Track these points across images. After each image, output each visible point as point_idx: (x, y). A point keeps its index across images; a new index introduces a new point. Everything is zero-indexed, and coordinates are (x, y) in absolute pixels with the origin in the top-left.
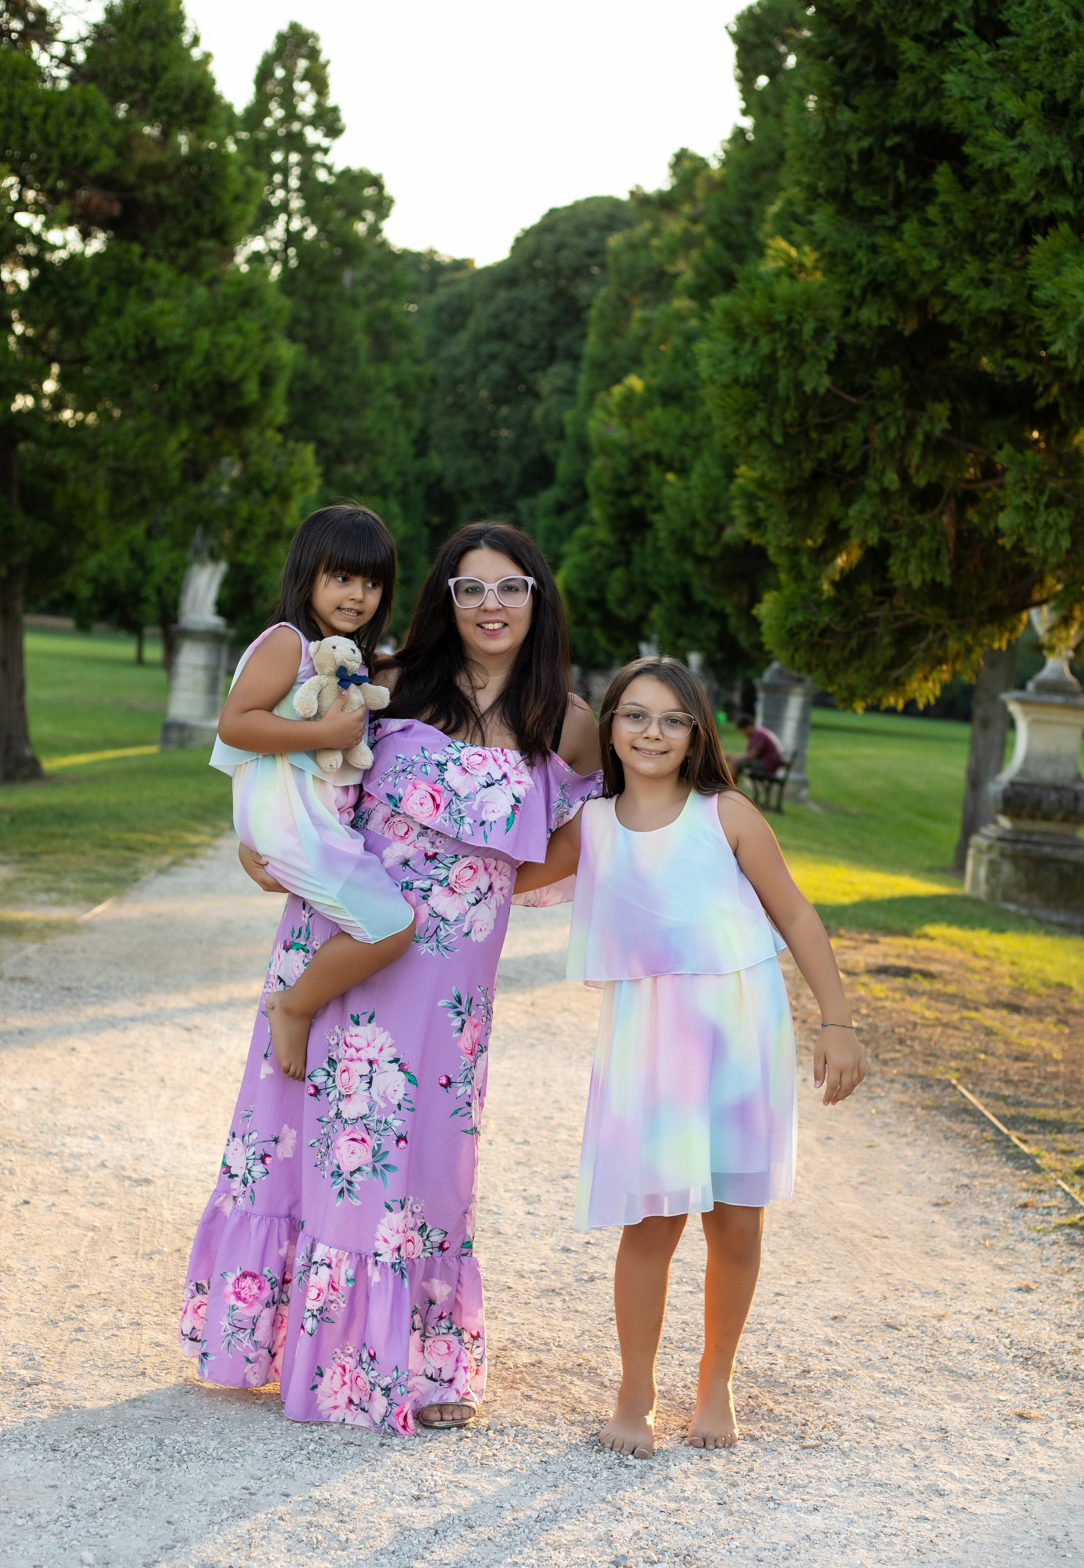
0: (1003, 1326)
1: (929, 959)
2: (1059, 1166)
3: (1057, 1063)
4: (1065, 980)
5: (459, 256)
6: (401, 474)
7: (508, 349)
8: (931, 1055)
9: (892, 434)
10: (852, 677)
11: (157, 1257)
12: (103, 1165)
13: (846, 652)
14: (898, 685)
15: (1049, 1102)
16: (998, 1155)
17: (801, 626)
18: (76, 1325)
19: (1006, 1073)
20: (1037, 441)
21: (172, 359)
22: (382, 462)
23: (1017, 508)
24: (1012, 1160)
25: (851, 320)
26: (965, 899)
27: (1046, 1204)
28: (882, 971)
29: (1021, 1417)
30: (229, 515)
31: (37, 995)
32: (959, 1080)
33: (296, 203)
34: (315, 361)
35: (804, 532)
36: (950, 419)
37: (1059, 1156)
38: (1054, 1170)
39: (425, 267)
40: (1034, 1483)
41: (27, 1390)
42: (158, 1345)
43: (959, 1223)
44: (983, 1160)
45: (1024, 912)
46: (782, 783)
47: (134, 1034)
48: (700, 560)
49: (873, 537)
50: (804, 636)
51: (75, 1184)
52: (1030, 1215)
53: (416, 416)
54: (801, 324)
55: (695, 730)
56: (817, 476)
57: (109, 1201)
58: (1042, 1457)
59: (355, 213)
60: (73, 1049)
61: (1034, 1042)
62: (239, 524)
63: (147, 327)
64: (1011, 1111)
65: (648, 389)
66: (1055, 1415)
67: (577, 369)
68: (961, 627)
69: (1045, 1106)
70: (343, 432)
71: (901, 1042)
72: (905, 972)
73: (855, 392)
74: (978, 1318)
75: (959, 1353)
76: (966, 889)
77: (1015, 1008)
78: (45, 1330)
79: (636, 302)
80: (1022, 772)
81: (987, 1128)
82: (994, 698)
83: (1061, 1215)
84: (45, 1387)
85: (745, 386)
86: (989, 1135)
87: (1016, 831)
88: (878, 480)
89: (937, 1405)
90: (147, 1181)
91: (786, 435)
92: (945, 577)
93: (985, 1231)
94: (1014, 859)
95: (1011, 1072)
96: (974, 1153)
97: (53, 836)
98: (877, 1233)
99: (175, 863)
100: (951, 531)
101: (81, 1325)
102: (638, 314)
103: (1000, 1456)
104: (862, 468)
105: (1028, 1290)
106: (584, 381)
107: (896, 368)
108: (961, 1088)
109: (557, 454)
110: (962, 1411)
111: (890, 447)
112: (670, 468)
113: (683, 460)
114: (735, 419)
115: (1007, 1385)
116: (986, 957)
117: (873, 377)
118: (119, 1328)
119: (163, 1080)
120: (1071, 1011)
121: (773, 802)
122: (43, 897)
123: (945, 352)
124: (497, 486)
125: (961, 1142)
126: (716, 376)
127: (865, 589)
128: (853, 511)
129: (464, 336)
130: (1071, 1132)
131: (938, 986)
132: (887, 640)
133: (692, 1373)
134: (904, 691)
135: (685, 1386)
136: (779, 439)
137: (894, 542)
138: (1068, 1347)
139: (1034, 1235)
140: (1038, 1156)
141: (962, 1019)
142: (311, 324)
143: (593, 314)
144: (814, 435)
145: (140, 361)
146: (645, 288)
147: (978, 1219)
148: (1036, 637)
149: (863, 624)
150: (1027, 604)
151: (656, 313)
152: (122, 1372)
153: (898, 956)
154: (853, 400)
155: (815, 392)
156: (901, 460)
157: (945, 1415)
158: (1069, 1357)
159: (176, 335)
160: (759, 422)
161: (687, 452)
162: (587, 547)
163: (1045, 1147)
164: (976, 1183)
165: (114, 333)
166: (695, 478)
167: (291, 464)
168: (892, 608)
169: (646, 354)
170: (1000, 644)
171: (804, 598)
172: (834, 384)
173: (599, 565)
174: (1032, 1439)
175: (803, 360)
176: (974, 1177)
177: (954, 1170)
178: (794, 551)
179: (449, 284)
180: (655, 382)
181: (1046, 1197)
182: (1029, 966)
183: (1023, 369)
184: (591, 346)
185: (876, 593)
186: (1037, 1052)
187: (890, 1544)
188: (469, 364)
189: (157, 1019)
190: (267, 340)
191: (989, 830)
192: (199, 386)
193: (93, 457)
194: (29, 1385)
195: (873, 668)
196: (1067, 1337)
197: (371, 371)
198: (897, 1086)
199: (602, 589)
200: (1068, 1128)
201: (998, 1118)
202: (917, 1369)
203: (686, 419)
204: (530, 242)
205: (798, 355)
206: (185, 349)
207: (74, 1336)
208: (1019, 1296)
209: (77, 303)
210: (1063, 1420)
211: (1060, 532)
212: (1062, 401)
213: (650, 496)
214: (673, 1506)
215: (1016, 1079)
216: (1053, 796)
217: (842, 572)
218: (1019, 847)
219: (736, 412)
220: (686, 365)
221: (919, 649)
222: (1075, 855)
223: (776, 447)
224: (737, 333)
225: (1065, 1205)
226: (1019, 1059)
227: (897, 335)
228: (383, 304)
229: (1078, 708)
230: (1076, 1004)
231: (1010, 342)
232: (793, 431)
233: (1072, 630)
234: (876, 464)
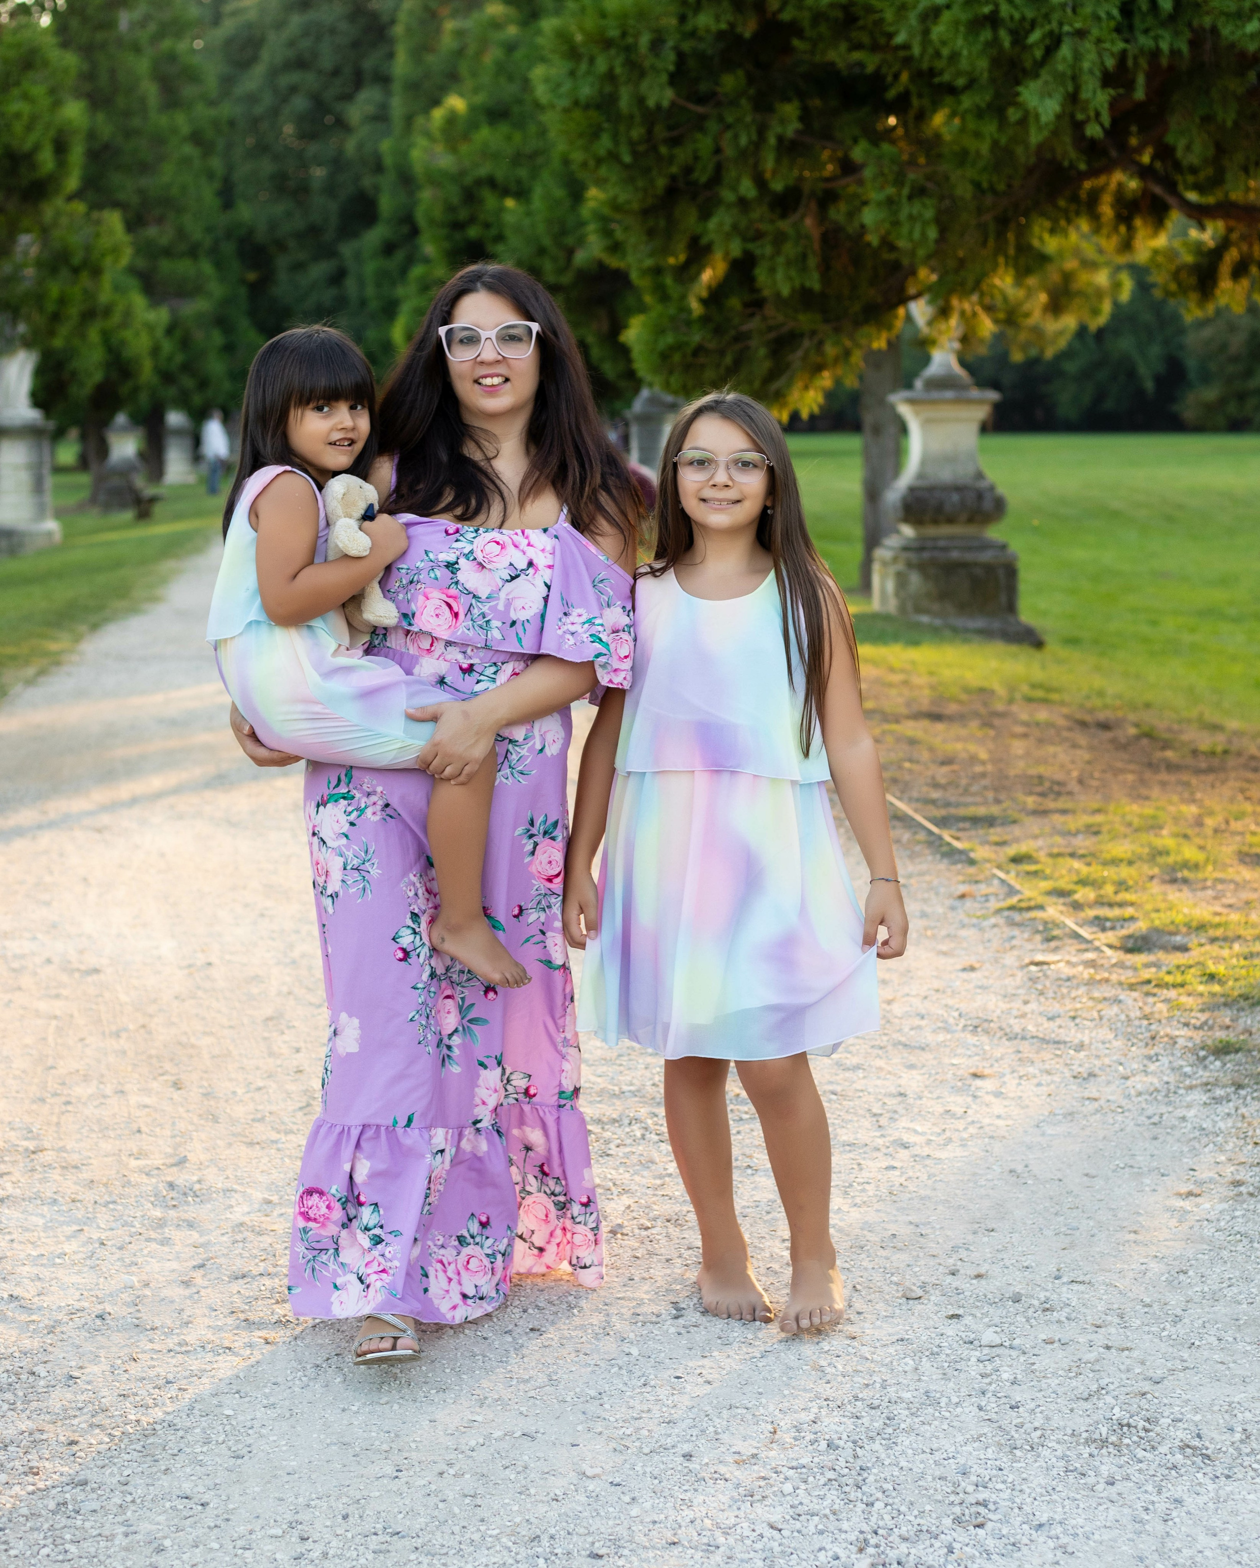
0: (950, 1002)
2: (993, 856)
3: (983, 763)
4: (986, 684)
6: (209, 230)
7: (309, 80)
9: (743, 140)
11: (124, 1035)
12: (49, 961)
13: (723, 369)
14: (780, 397)
15: (980, 799)
16: (932, 854)
17: (673, 348)
18: (64, 1099)
19: (933, 778)
20: (894, 128)
22: (187, 220)
23: (879, 204)
24: (946, 856)
25: (689, 27)
26: (875, 616)
27: (984, 893)
29: (975, 1076)
30: (39, 298)
34: (100, 117)
35: (665, 251)
36: (801, 119)
37: (994, 848)
38: (988, 861)
40: (992, 1128)
41: (33, 1156)
42: (146, 1106)
44: (918, 860)
45: (938, 622)
47: (46, 839)
49: (736, 249)
50: (677, 358)
51: (26, 981)
52: (969, 904)
53: (216, 163)
54: (637, 36)
55: (772, 470)
56: (672, 192)
57: (64, 992)
58: (998, 1107)
61: (959, 746)
62: (50, 307)
64: (943, 812)
65: (472, 109)
66: (1008, 1071)
67: (388, 93)
68: (837, 330)
69: (976, 804)
70: (141, 192)
73: (701, 100)
74: (926, 998)
75: (912, 1029)
76: (875, 605)
77: (936, 717)
78: (34, 1107)
79: (445, 11)
80: (920, 476)
81: (920, 830)
82: (882, 402)
83: (999, 900)
84: (50, 1153)
85: (587, 108)
86: (922, 836)
87: (920, 538)
88: (734, 189)
89: (895, 1075)
90: (96, 971)
91: (635, 154)
92: (814, 282)
93: (926, 923)
94: (922, 567)
95: (939, 777)
96: (908, 855)
99: (42, 672)
100: (816, 234)
101: (68, 1099)
102: (450, 25)
103: (960, 1111)
104: (716, 179)
105: (972, 969)
106: (397, 105)
107: (740, 73)
109: (377, 188)
110: (919, 1078)
111: (743, 154)
112: (506, 192)
113: (519, 182)
114: (579, 143)
115: (959, 1051)
116: (902, 671)
117: (717, 84)
118: (105, 1097)
120: (994, 714)
123: (788, 49)
124: (314, 231)
126: (556, 101)
127: (734, 303)
128: (712, 224)
129: (259, 70)
130: (1003, 824)
132: (762, 352)
133: (658, 1073)
134: (787, 403)
135: (654, 1085)
136: (627, 158)
137: (758, 252)
138: (1015, 1013)
139: (974, 921)
140: (972, 850)
141: (884, 733)
142: (93, 77)
143: (398, 30)
144: (663, 150)
147: (917, 914)
148: (917, 330)
149: (737, 339)
150: (904, 299)
152: (119, 1132)
154: (700, 109)
155: (659, 107)
156: (756, 165)
157: (903, 1082)
158: (1017, 1021)
160: (605, 143)
161: (524, 173)
162: (422, 289)
163: (978, 841)
164: (912, 882)
166: (537, 201)
167: (98, 235)
168: (764, 318)
169: (464, 69)
170: (880, 343)
171: (672, 319)
172: (678, 94)
174: (987, 1093)
175: (642, 74)
176: (910, 877)
178: (657, 271)
179: (234, 14)
180: (480, 99)
181: (983, 886)
182: (947, 674)
183: (871, 62)
184: (402, 66)
185: (746, 305)
186: (964, 755)
187: (863, 1190)
188: (268, 100)
189: (65, 822)
190: (57, 104)
191: (892, 542)
194: (34, 1152)
195: (751, 384)
196: (1013, 1005)
197: (163, 121)
200: (999, 821)
201: (930, 820)
202: (873, 1047)
203: (518, 137)
205: (637, 71)
207: (64, 1108)
208: (965, 975)
210: (1015, 1075)
211: (925, 224)
212: (913, 89)
213: (487, 226)
214: (658, 1182)
215: (943, 781)
216: (955, 497)
217: (709, 288)
218: (926, 555)
219: (581, 135)
220: (511, 78)
221: (796, 357)
222: (986, 557)
223: (626, 167)
224: (573, 53)
225: (1002, 891)
226: (947, 761)
227: (739, 38)
228: (166, 44)
229: (969, 401)
230: (1000, 707)
231: (854, 34)
232: (641, 148)
233: (954, 321)
234: (731, 173)
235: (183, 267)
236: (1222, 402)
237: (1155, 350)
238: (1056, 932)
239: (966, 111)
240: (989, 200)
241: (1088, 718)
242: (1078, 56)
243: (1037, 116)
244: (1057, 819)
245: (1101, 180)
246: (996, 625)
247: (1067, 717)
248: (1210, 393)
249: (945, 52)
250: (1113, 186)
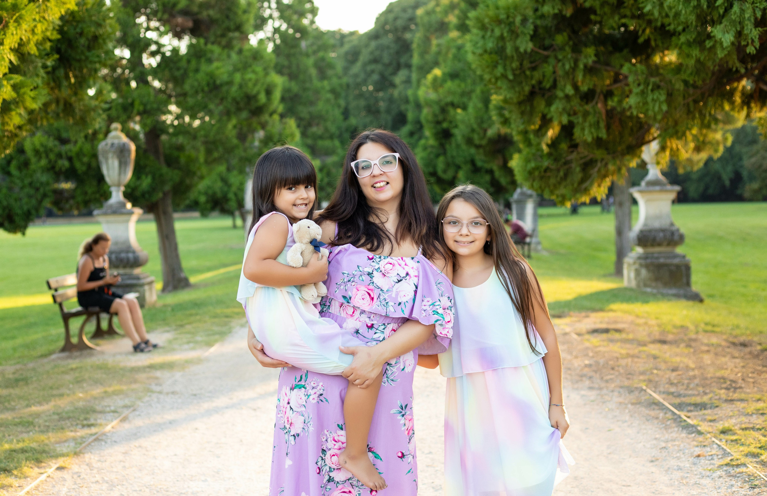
1: (616, 322)
2: (710, 430)
3: (693, 369)
5: (352, 30)
6: (339, 128)
7: (378, 67)
8: (629, 375)
9: (567, 67)
10: (562, 191)
13: (559, 179)
14: (586, 191)
15: (695, 392)
16: (677, 427)
17: (534, 169)
19: (670, 379)
21: (224, 89)
22: (329, 124)
23: (637, 94)
24: (685, 428)
25: (539, 13)
26: (626, 289)
27: (710, 454)
28: (595, 331)
31: (180, 401)
32: (646, 386)
33: (276, 14)
34: (293, 83)
35: (530, 122)
36: (596, 55)
37: (710, 424)
38: (709, 433)
39: (338, 36)
43: (667, 471)
44: (670, 431)
45: (655, 291)
46: (529, 244)
48: (478, 147)
49: (565, 120)
50: (536, 173)
52: (703, 461)
53: (342, 102)
54: (514, 18)
55: (489, 226)
56: (532, 94)
59: (302, 14)
60: (196, 429)
61: (678, 359)
63: (211, 76)
64: (677, 401)
65: (444, 74)
67: (411, 71)
68: (614, 158)
69: (694, 395)
70: (310, 113)
71: (613, 369)
72: (607, 331)
73: (546, 49)
76: (625, 283)
77: (663, 342)
79: (433, 37)
80: (645, 225)
81: (668, 411)
82: (628, 191)
83: (719, 459)
85: (490, 53)
86: (669, 415)
87: (646, 253)
88: (563, 90)
91: (514, 75)
92: (603, 134)
93: (681, 474)
94: (647, 266)
95: (672, 378)
96: (664, 427)
97: (191, 315)
98: (624, 483)
100: (603, 111)
102: (435, 42)
104: (554, 85)
106: (414, 76)
107: (565, 34)
108: (649, 391)
109: (407, 110)
111: (567, 73)
112: (458, 107)
113: (464, 103)
114: (487, 70)
116: (643, 317)
117: (553, 40)
119: (241, 441)
120: (691, 340)
121: (526, 253)
122: (186, 346)
123: (588, 21)
125: (656, 422)
126: (475, 51)
127: (563, 146)
128: (553, 108)
129: (359, 64)
130: (711, 408)
131: (624, 336)
132: (578, 169)
134: (589, 194)
136: (511, 77)
137: (575, 121)
139: (708, 473)
140: (698, 425)
141: (640, 352)
142: (289, 67)
143: (414, 46)
144: (528, 73)
145: (210, 91)
146: (436, 30)
147: (675, 467)
149: (566, 163)
151: (443, 41)
153: (601, 322)
154: (545, 53)
155: (525, 51)
156: (573, 79)
159: (225, 77)
160: (500, 70)
161: (465, 100)
162: (425, 148)
163: (700, 419)
164: (669, 445)
165: (197, 80)
166: (471, 110)
167: (285, 129)
168: (578, 153)
169: (441, 59)
170: (633, 164)
171: (534, 155)
172: (535, 46)
173: (432, 156)
175: (517, 36)
176: (667, 441)
177: (656, 439)
178: (526, 132)
179: (349, 42)
180: (447, 70)
181: (708, 449)
182: (665, 319)
183: (632, 24)
184: (416, 60)
185: (569, 147)
186: (682, 365)
188: (362, 76)
189: (239, 405)
190: (267, 74)
191: (632, 255)
192: (238, 99)
193: (195, 138)
195: (573, 185)
197: (319, 84)
198: (616, 394)
199: (435, 167)
200: (709, 406)
201: (672, 405)
203: (463, 85)
204: (383, 19)
205: (514, 34)
206: (230, 83)
209: (178, 69)
211: (661, 103)
212: (652, 37)
213: (451, 122)
215: (675, 381)
216: (661, 235)
217: (552, 139)
218: (649, 261)
219: (488, 67)
220: (459, 61)
221: (594, 172)
222: (676, 261)
223: (510, 81)
224: (483, 27)
225: (720, 453)
226: (674, 370)
227: (564, 17)
228: (321, 54)
229: (667, 191)
230: (693, 336)
231: (622, 10)
232: (517, 72)
233: (668, 153)
234: (561, 83)
235: (327, 143)
236: (760, 189)
237: (730, 168)
238: (757, 483)
239: (682, 44)
240: (691, 91)
241: (735, 340)
242: (742, 11)
243: (721, 43)
244: (741, 405)
245: (735, 84)
246: (682, 292)
247: (726, 340)
248: (755, 185)
249: (671, 14)
250: (740, 88)
